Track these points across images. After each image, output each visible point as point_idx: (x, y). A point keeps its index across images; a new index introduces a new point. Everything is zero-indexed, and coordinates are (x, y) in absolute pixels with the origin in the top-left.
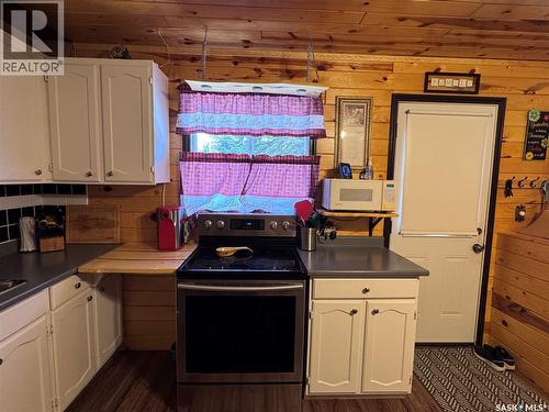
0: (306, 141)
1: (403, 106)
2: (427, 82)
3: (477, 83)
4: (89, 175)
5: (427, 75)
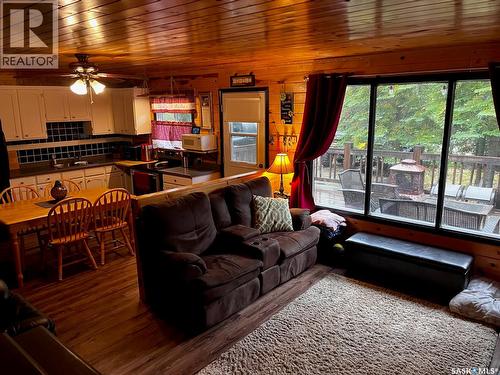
0: (190, 115)
1: (224, 95)
2: (232, 81)
3: (254, 80)
5: (231, 78)
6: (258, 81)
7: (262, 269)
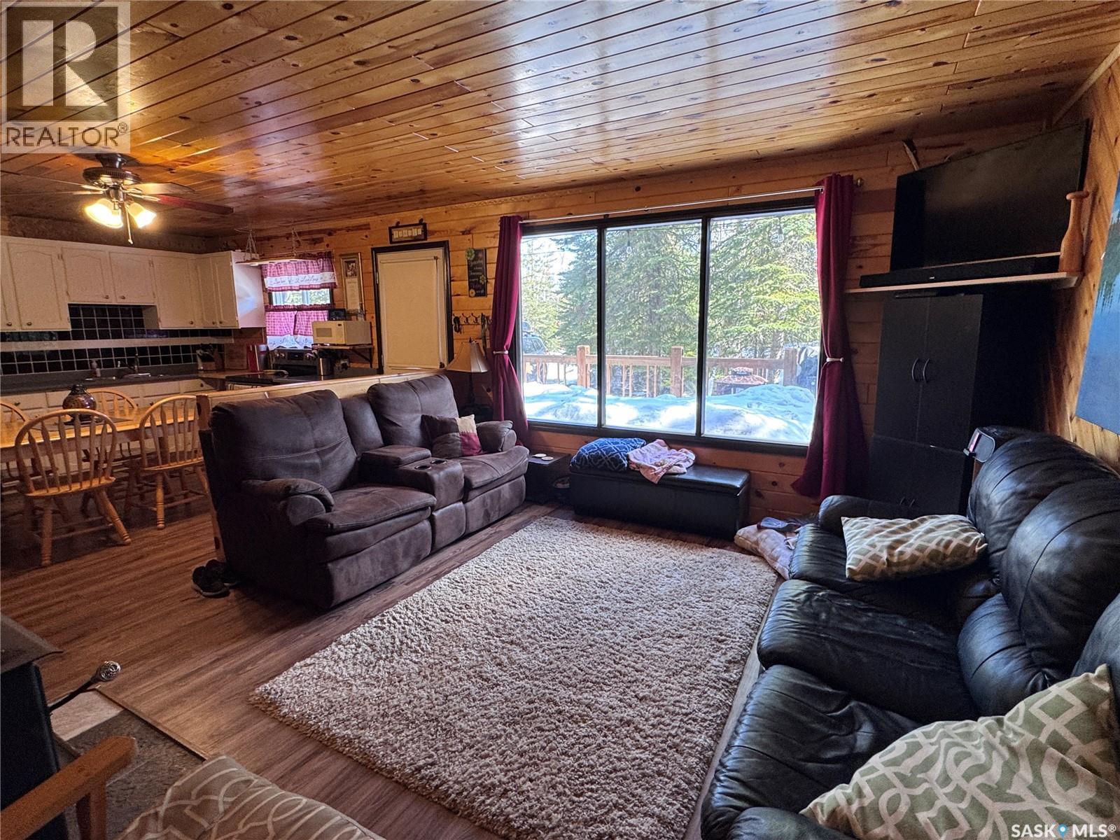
0: (327, 291)
1: (381, 257)
2: (391, 235)
3: (425, 231)
4: (192, 323)
5: (390, 229)
6: (433, 233)
7: (434, 508)
